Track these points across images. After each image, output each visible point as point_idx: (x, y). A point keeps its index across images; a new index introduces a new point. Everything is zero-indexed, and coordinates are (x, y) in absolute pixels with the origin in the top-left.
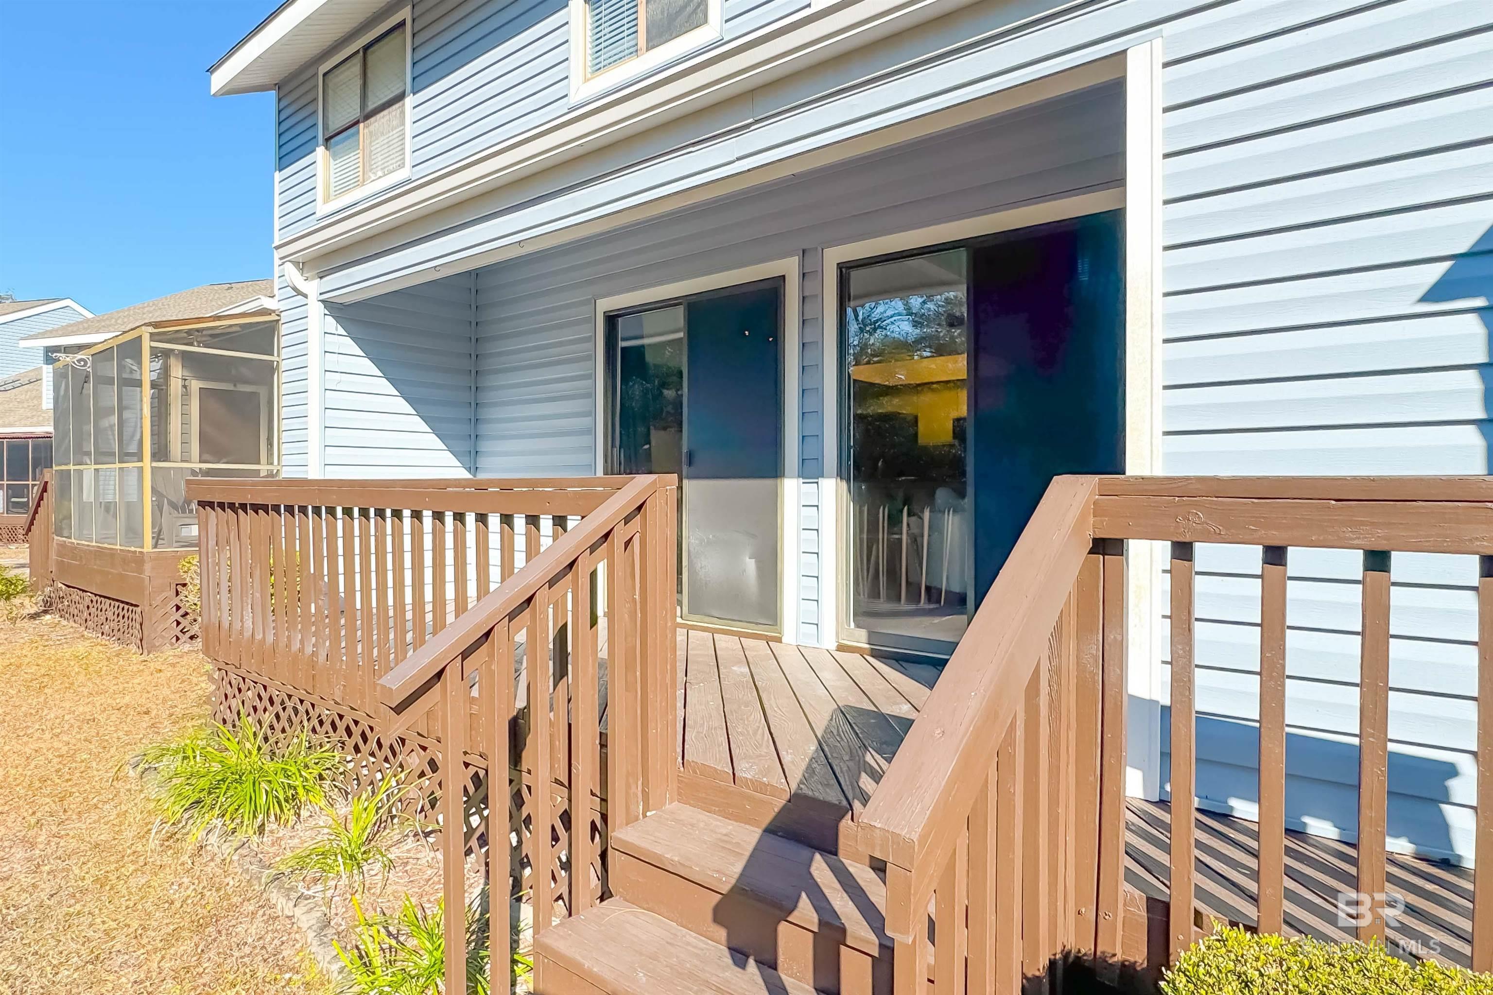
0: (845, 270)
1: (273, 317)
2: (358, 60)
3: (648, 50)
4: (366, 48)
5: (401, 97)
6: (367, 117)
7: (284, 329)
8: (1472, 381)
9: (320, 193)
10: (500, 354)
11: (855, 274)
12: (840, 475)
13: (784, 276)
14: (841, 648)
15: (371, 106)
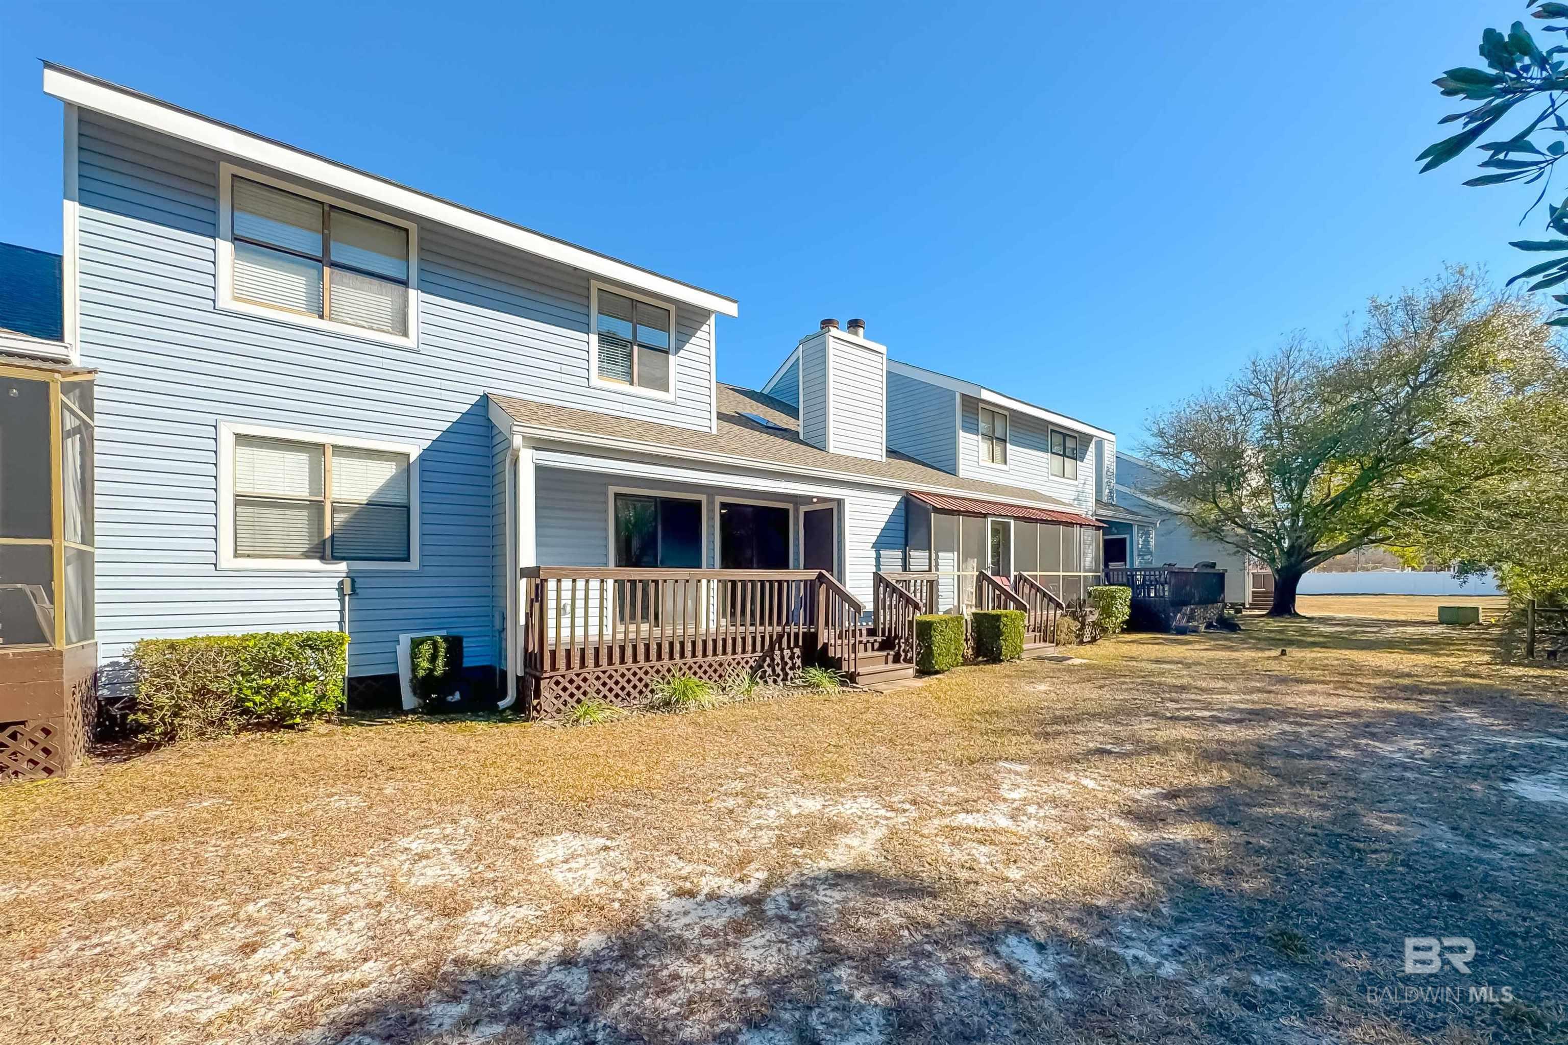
3: (638, 385)
13: (700, 499)
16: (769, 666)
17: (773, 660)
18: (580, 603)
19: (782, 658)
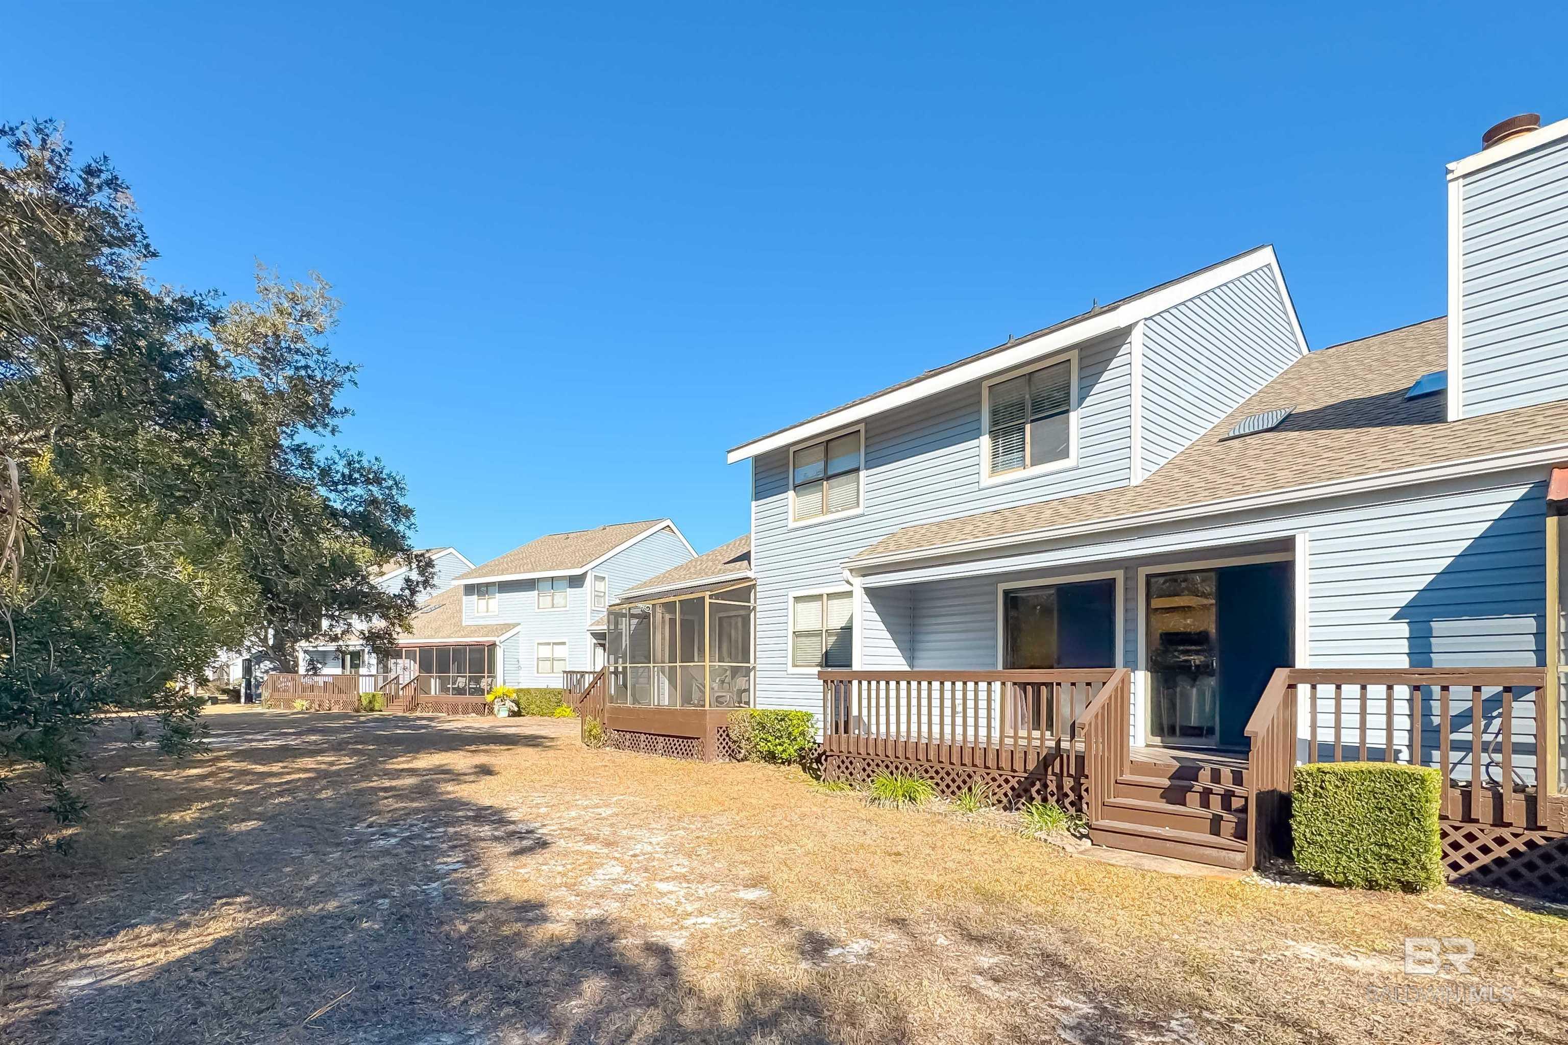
0: (1149, 577)
1: (754, 582)
2: (822, 448)
3: (1032, 466)
4: (828, 442)
5: (857, 470)
6: (829, 478)
7: (758, 588)
8: (1405, 642)
9: (791, 516)
10: (928, 608)
11: (1153, 580)
12: (1147, 669)
13: (1114, 579)
14: (1148, 746)
15: (830, 473)
16: (1038, 792)
17: (1045, 786)
18: (970, 704)
19: (1060, 787)
